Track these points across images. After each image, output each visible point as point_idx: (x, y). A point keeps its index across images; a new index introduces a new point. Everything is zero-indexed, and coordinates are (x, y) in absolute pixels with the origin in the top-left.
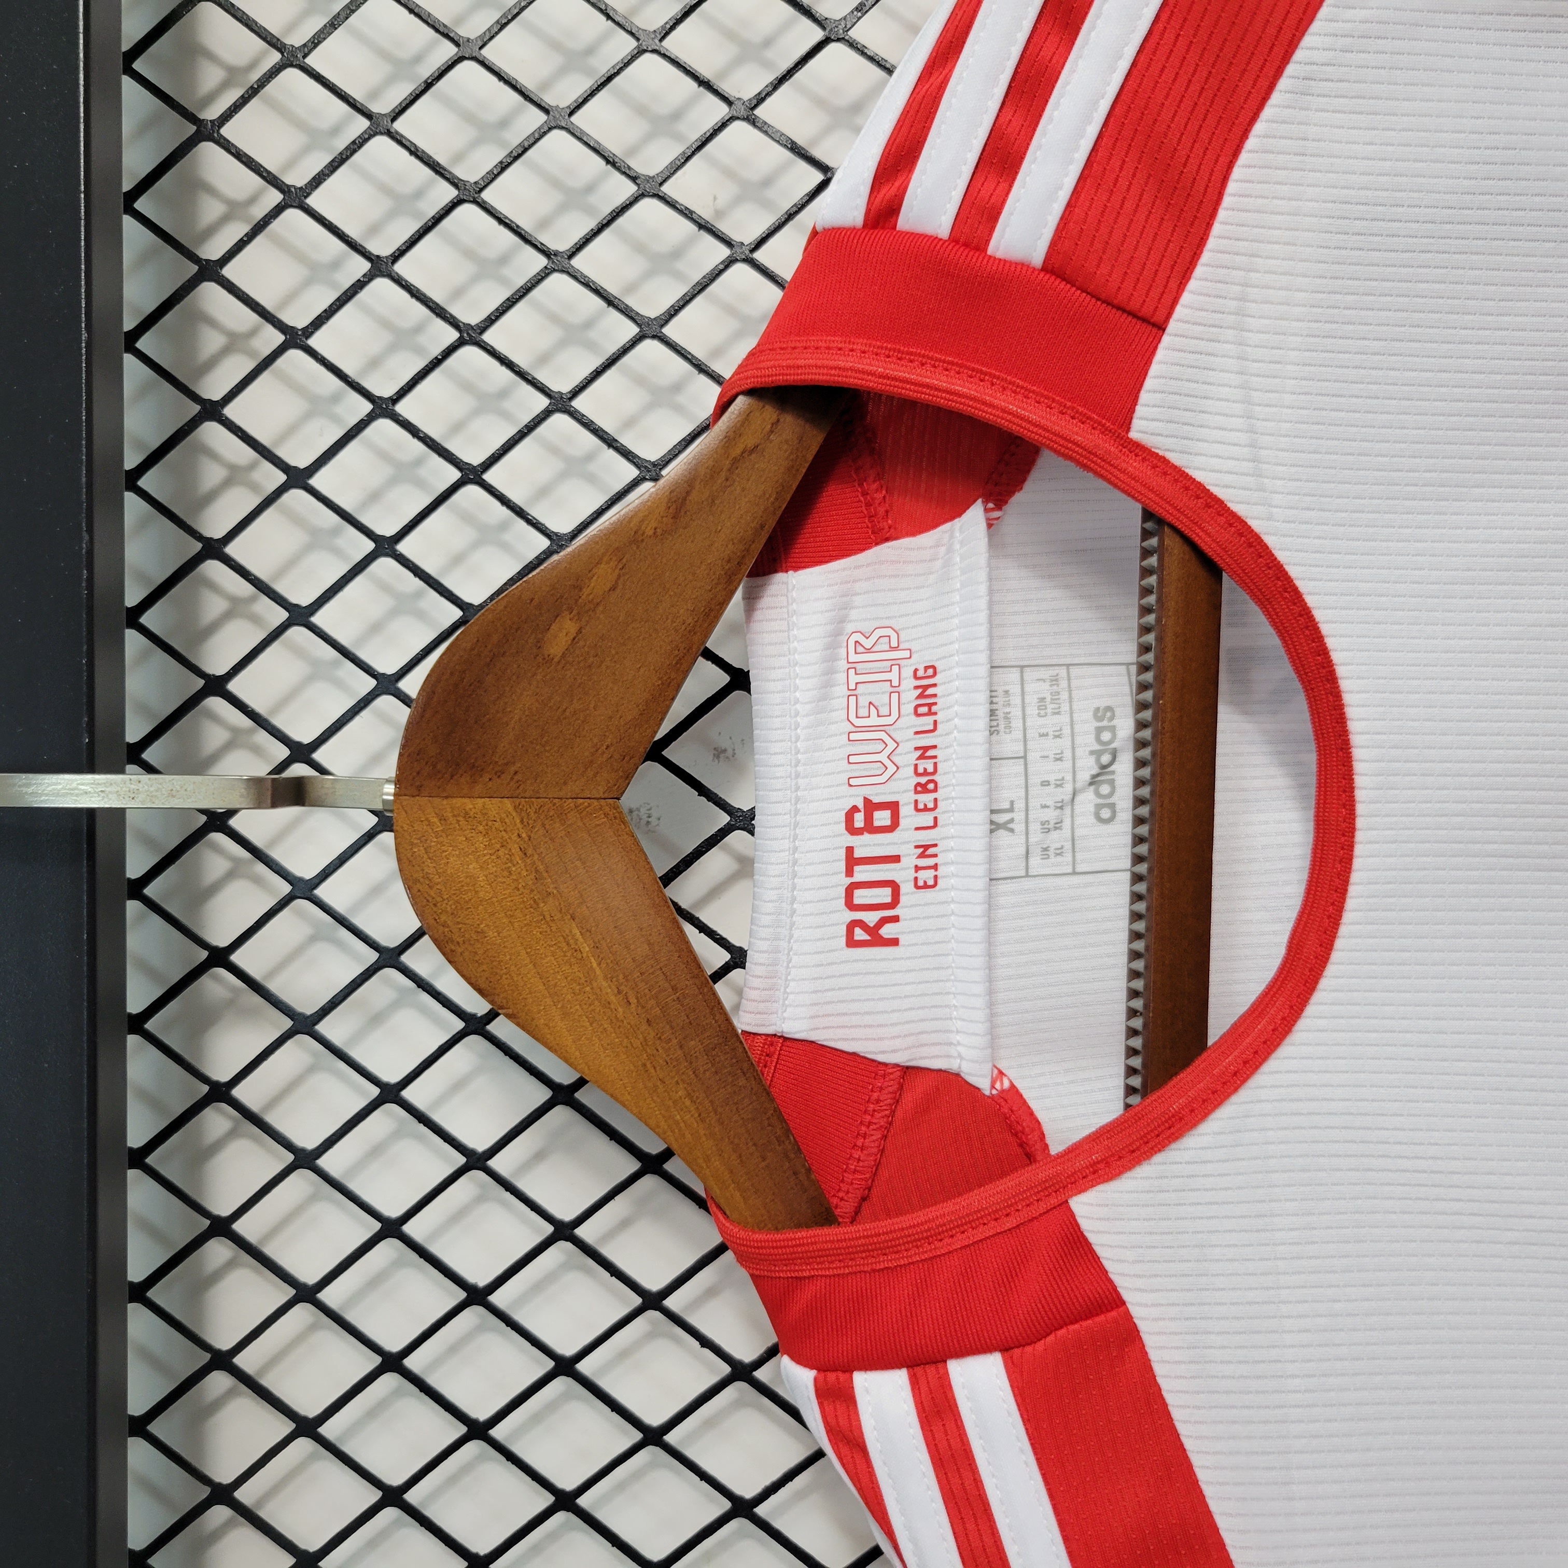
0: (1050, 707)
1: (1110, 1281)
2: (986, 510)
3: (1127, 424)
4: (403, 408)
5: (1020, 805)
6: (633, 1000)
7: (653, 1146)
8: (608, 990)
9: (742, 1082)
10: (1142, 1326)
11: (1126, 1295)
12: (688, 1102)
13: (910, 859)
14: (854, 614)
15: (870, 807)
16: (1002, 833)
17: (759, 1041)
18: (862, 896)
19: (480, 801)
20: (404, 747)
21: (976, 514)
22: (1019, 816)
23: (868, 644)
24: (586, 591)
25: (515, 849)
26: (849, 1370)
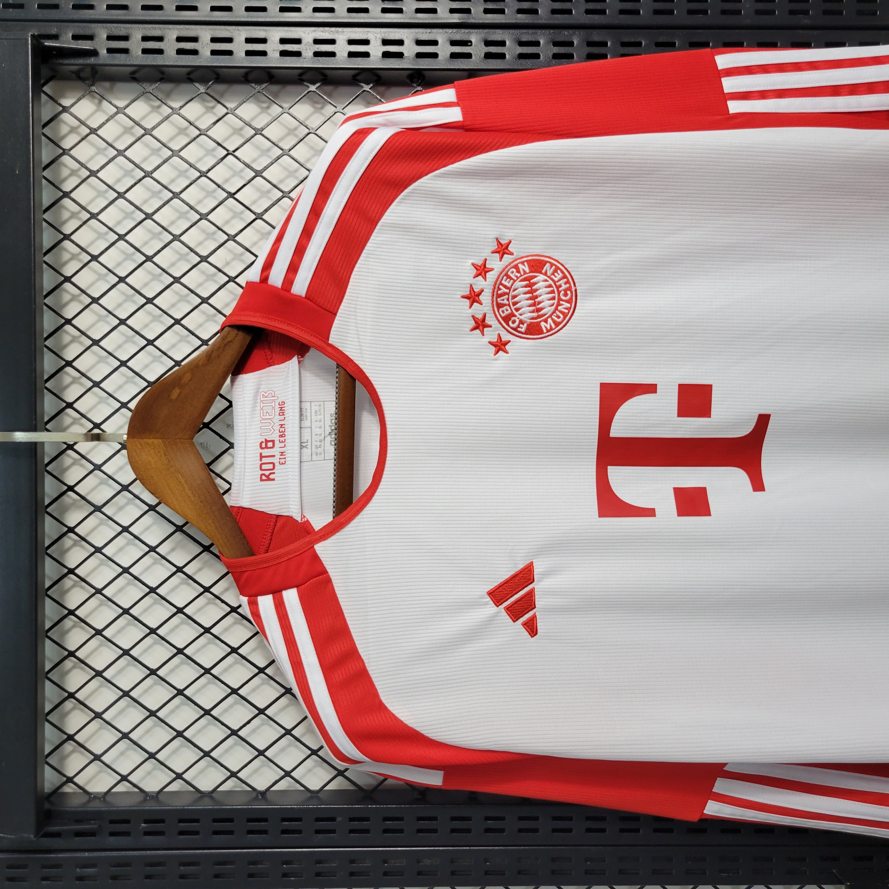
0: (318, 413)
1: (324, 567)
2: (298, 358)
3: (328, 338)
4: (128, 322)
5: (310, 441)
6: (197, 496)
7: (207, 543)
8: (189, 493)
9: (228, 519)
10: (332, 578)
11: (328, 570)
12: (212, 524)
13: (278, 456)
14: (262, 387)
15: (267, 441)
16: (305, 448)
17: (235, 509)
18: (264, 467)
19: (152, 440)
20: (130, 425)
21: (295, 359)
22: (309, 444)
23: (266, 395)
24: (182, 381)
25: (162, 454)
26: (257, 595)
